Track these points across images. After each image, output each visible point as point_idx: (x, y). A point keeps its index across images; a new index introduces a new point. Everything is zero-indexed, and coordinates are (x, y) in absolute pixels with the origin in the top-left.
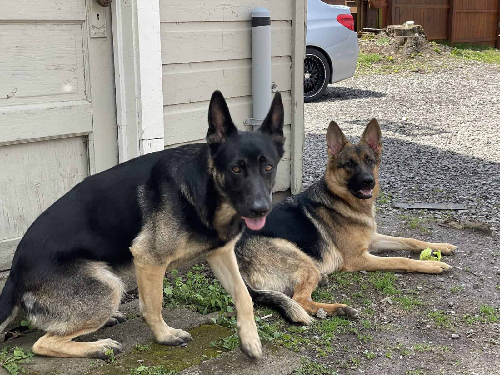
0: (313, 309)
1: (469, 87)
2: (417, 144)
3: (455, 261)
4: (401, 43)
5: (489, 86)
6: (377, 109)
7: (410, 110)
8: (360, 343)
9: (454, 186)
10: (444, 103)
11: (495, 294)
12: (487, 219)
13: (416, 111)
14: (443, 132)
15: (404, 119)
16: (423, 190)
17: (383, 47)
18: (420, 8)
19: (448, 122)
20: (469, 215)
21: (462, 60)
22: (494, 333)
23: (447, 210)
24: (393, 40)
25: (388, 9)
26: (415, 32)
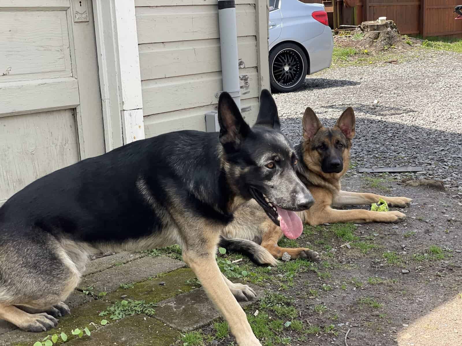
0: (279, 253)
1: (438, 73)
2: (385, 122)
3: (409, 212)
4: (375, 37)
5: (456, 72)
6: (352, 95)
7: (381, 95)
8: (319, 279)
9: (415, 153)
10: (414, 88)
11: (444, 237)
12: (443, 178)
13: (387, 95)
14: (411, 112)
15: (376, 102)
16: (386, 158)
17: (358, 42)
18: (393, 6)
19: (415, 103)
20: (427, 176)
21: (432, 50)
22: (440, 268)
23: (406, 172)
24: (367, 35)
25: (363, 8)
26: (387, 27)
